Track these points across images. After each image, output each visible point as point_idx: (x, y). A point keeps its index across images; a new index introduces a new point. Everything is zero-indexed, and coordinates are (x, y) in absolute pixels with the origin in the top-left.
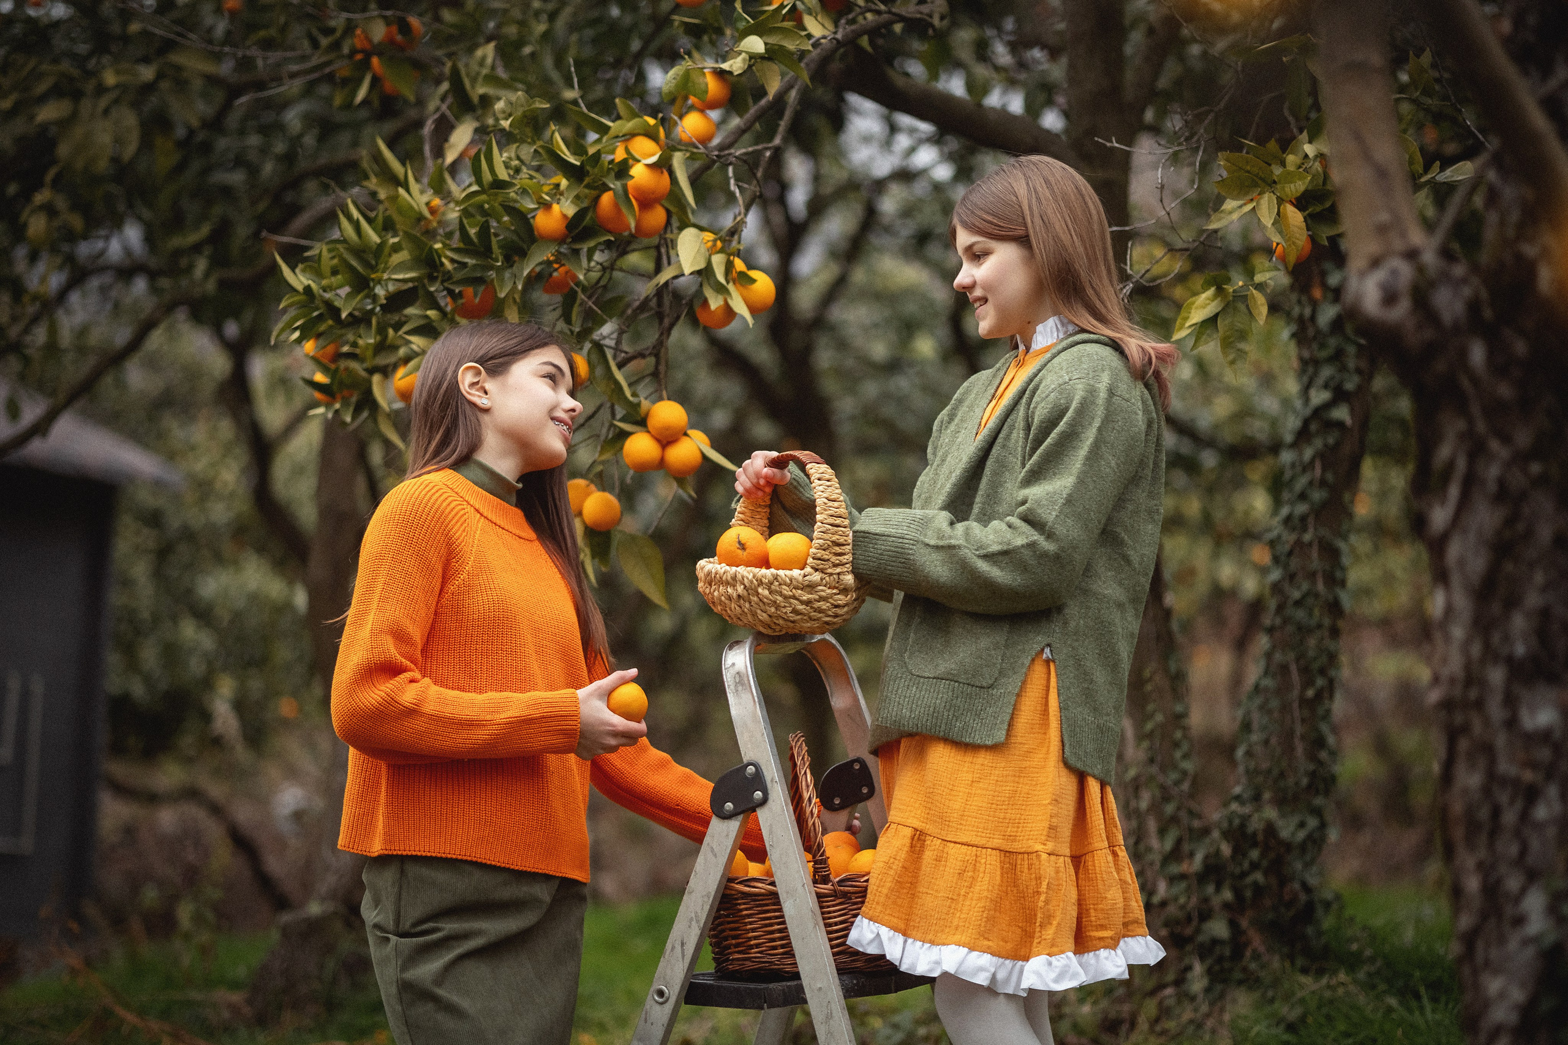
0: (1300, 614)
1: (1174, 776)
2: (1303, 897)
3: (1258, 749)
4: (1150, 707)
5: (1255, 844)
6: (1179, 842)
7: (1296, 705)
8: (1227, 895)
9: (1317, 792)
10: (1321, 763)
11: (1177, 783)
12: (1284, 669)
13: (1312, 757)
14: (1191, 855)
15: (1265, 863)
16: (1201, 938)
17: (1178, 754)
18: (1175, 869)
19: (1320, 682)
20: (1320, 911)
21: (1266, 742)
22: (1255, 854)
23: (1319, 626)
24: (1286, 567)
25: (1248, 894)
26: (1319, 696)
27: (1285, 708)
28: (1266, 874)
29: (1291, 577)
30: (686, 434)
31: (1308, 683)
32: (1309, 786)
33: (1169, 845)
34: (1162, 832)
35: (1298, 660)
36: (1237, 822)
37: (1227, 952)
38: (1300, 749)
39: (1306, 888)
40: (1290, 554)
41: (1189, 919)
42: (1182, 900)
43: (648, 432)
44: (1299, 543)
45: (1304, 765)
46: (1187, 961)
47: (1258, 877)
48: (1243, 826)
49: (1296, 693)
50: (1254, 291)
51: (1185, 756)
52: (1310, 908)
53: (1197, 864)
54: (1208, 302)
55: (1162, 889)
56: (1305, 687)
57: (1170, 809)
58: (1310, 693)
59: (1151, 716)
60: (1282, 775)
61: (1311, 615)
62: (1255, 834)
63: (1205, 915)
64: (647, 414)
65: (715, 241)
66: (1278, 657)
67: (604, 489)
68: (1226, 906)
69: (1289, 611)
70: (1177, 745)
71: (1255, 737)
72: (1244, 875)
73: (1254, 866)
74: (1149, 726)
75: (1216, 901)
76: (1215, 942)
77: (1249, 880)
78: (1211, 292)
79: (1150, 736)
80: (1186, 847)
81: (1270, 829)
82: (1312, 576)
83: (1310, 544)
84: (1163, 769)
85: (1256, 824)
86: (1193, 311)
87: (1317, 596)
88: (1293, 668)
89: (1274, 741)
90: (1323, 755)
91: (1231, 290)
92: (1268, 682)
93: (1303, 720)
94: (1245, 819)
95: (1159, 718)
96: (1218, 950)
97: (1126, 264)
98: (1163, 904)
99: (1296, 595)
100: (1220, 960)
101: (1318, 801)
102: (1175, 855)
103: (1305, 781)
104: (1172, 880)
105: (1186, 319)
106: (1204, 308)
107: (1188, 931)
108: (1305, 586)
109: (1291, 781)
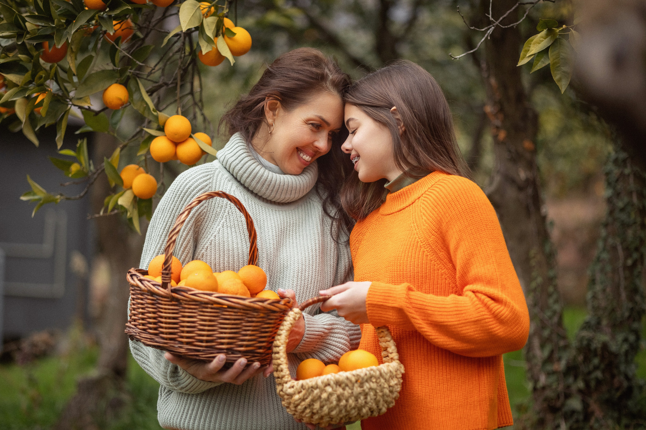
0: (623, 216)
1: (549, 313)
2: (625, 384)
3: (600, 296)
4: (534, 274)
5: (596, 355)
6: (552, 352)
7: (621, 270)
8: (581, 384)
9: (634, 320)
10: (636, 303)
11: (551, 318)
12: (614, 248)
13: (631, 299)
14: (559, 359)
15: (602, 366)
16: (565, 409)
17: (551, 301)
18: (549, 368)
19: (636, 255)
20: (636, 392)
21: (604, 290)
22: (596, 361)
23: (635, 223)
24: (614, 188)
25: (593, 384)
26: (635, 264)
27: (615, 271)
28: (603, 372)
29: (618, 194)
30: (191, 137)
31: (628, 255)
32: (629, 317)
33: (546, 353)
34: (542, 346)
35: (622, 243)
36: (585, 342)
37: (581, 417)
38: (624, 295)
39: (627, 378)
40: (617, 180)
41: (558, 397)
42: (554, 386)
43: (166, 136)
44: (622, 175)
45: (626, 304)
46: (557, 422)
47: (598, 374)
48: (589, 345)
49: (621, 262)
50: (573, 31)
51: (556, 301)
52: (630, 390)
53: (561, 366)
54: (542, 39)
55: (543, 380)
56: (626, 258)
57: (546, 333)
58: (630, 262)
59: (535, 279)
60: (613, 310)
61: (629, 216)
62: (596, 350)
63: (568, 396)
64: (164, 124)
65: (210, 7)
66: (610, 241)
67: (147, 173)
68: (580, 391)
69: (617, 214)
70: (550, 295)
71: (598, 287)
72: (590, 373)
73: (596, 368)
74: (534, 285)
75: (574, 388)
76: (573, 412)
77: (593, 376)
78: (544, 32)
79: (534, 290)
80: (556, 355)
81: (605, 346)
82: (630, 194)
83: (629, 175)
84: (542, 310)
85: (596, 345)
86: (532, 46)
87: (633, 205)
88: (620, 248)
89: (608, 290)
90: (638, 298)
91: (558, 31)
92: (605, 256)
93: (626, 278)
94: (590, 340)
95: (539, 280)
96: (575, 416)
97: (489, 14)
98: (544, 388)
99: (620, 204)
100: (577, 421)
101: (635, 325)
102: (549, 360)
103: (627, 314)
104: (549, 374)
105: (527, 51)
106: (539, 43)
107: (559, 404)
108: (626, 199)
109: (618, 313)
